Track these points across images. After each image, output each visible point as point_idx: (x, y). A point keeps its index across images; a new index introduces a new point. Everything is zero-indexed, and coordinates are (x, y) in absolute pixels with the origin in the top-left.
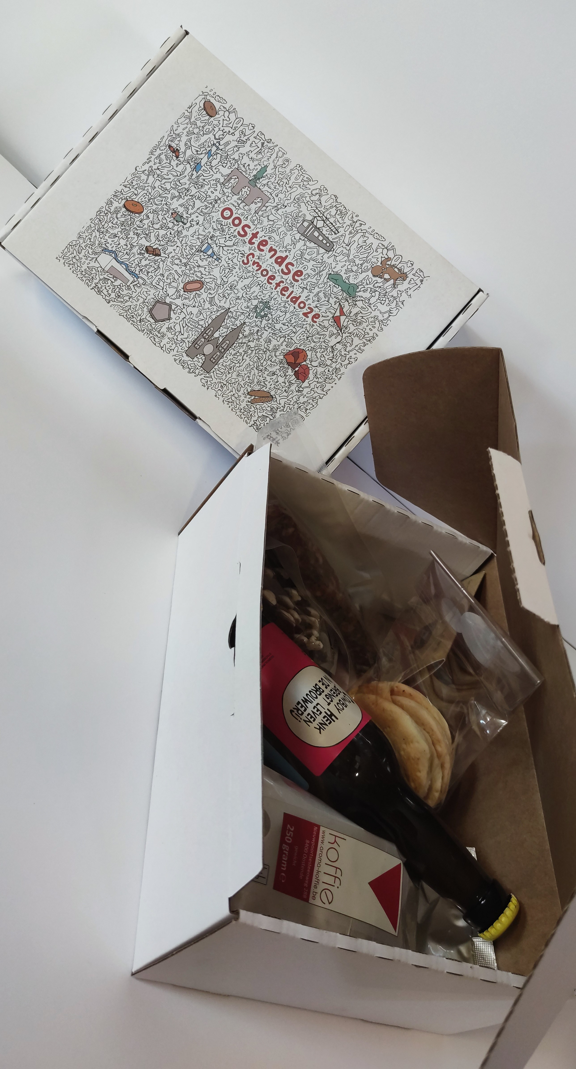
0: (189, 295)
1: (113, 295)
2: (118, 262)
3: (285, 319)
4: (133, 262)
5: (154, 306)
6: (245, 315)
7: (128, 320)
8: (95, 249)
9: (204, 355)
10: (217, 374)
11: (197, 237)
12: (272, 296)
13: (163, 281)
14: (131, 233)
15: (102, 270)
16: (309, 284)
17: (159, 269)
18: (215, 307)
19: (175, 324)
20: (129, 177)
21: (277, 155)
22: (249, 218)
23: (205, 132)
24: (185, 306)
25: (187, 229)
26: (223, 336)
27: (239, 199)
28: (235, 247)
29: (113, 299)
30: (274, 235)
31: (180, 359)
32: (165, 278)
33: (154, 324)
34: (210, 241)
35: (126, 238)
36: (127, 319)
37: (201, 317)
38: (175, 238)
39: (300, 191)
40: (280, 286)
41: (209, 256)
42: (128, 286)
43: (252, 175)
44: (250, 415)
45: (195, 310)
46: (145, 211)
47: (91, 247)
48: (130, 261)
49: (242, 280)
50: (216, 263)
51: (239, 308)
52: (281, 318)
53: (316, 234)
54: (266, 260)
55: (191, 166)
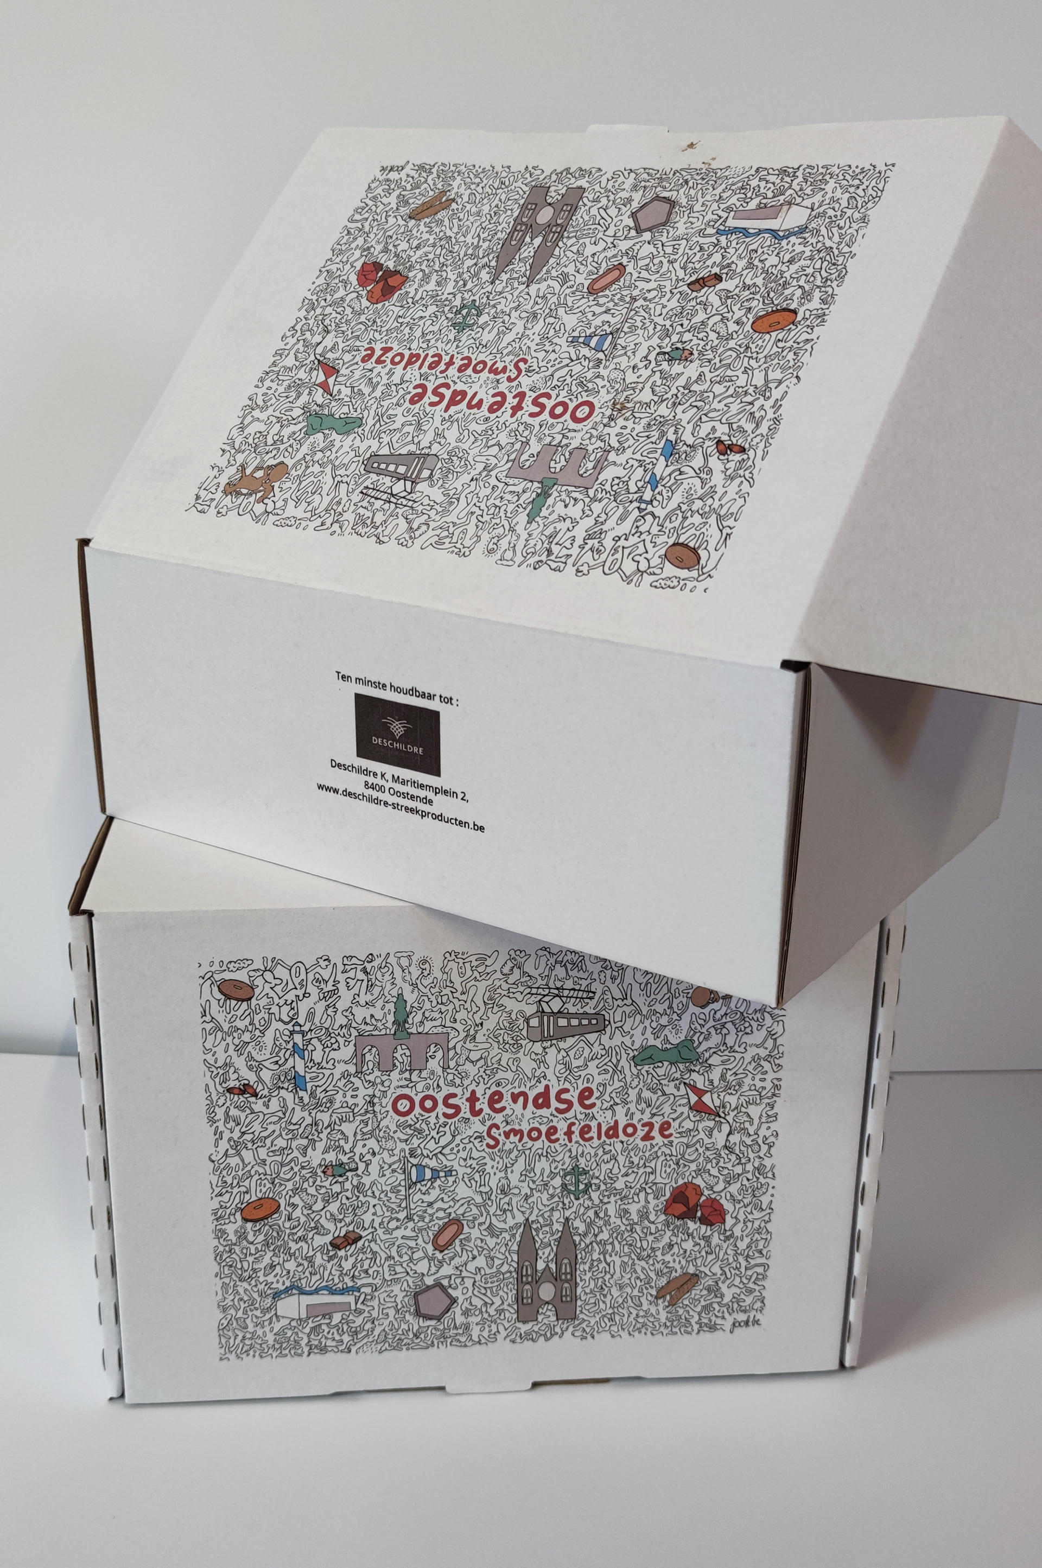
0: (453, 1250)
1: (346, 1338)
2: (311, 1294)
3: (621, 1167)
4: (331, 1277)
5: (416, 1303)
6: (559, 1208)
7: (398, 1349)
8: (261, 1305)
9: (547, 1303)
10: (588, 1310)
11: (390, 1170)
12: (574, 1154)
13: (398, 1263)
14: (291, 1244)
15: (298, 1321)
16: (614, 1095)
17: (377, 1255)
18: (504, 1234)
19: (468, 1300)
20: (214, 1179)
21: (402, 967)
22: (441, 1083)
23: (261, 1028)
26: (552, 1259)
27: (402, 1072)
28: (458, 1139)
29: (351, 1342)
30: (500, 1075)
31: (519, 1334)
32: (397, 1258)
33: (439, 1323)
34: (414, 1161)
35: (290, 1256)
36: (395, 1348)
37: (497, 1262)
38: (359, 1199)
39: (482, 986)
40: (573, 1132)
41: (433, 1180)
42: (355, 1310)
43: (389, 1025)
44: (684, 1321)
45: (481, 1262)
46: (282, 1202)
47: (254, 1308)
48: (325, 1280)
49: (509, 1170)
50: (451, 1179)
51: (543, 1208)
52: (615, 1171)
53: (562, 1022)
54: (520, 1116)
55: (287, 1089)
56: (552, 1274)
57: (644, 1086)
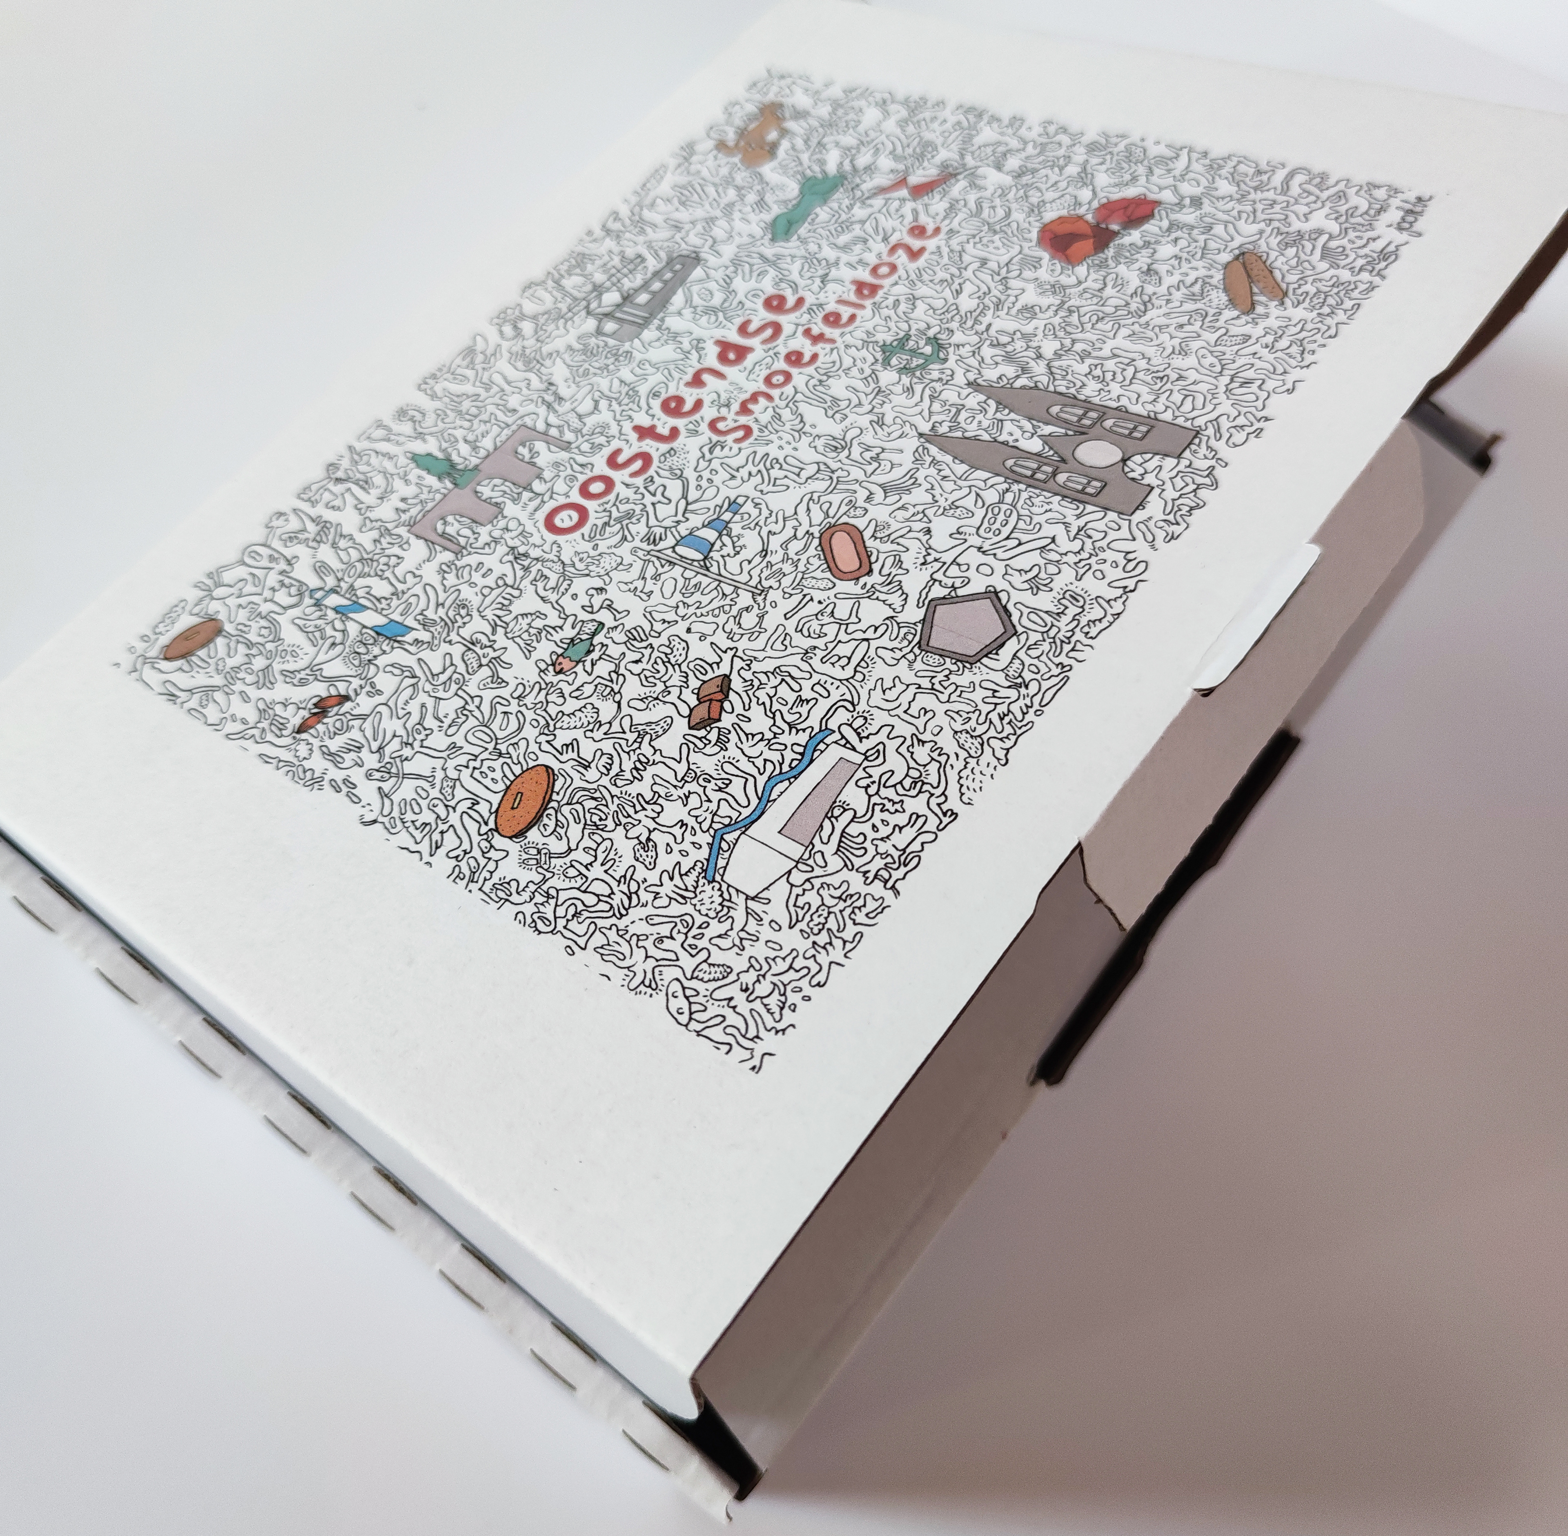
0: (882, 557)
1: (916, 805)
2: (763, 813)
3: (937, 295)
4: (759, 762)
5: (943, 653)
6: (939, 390)
7: (1024, 729)
8: (704, 912)
9: (1124, 461)
10: (1193, 409)
11: (649, 581)
12: (859, 344)
13: (830, 646)
14: (635, 788)
15: (800, 866)
16: (807, 274)
17: (783, 669)
18: (920, 475)
19: (1010, 571)
20: (404, 839)
23: (271, 638)
24: (930, 559)
25: (619, 616)
26: (1033, 426)
27: (515, 500)
28: (690, 474)
29: (934, 801)
30: (643, 389)
31: (1162, 524)
32: (820, 643)
33: (1023, 637)
34: (670, 541)
35: (655, 803)
36: (1019, 732)
37: (969, 502)
38: (655, 646)
40: (822, 334)
41: (725, 532)
42: (866, 758)
43: (437, 485)
45: (943, 527)
46: (546, 759)
47: (700, 927)
48: (755, 772)
49: (807, 428)
50: (749, 507)
51: (918, 409)
52: (938, 304)
53: (642, 299)
54: (731, 388)
55: (384, 652)
56: (1067, 435)
57: (828, 240)
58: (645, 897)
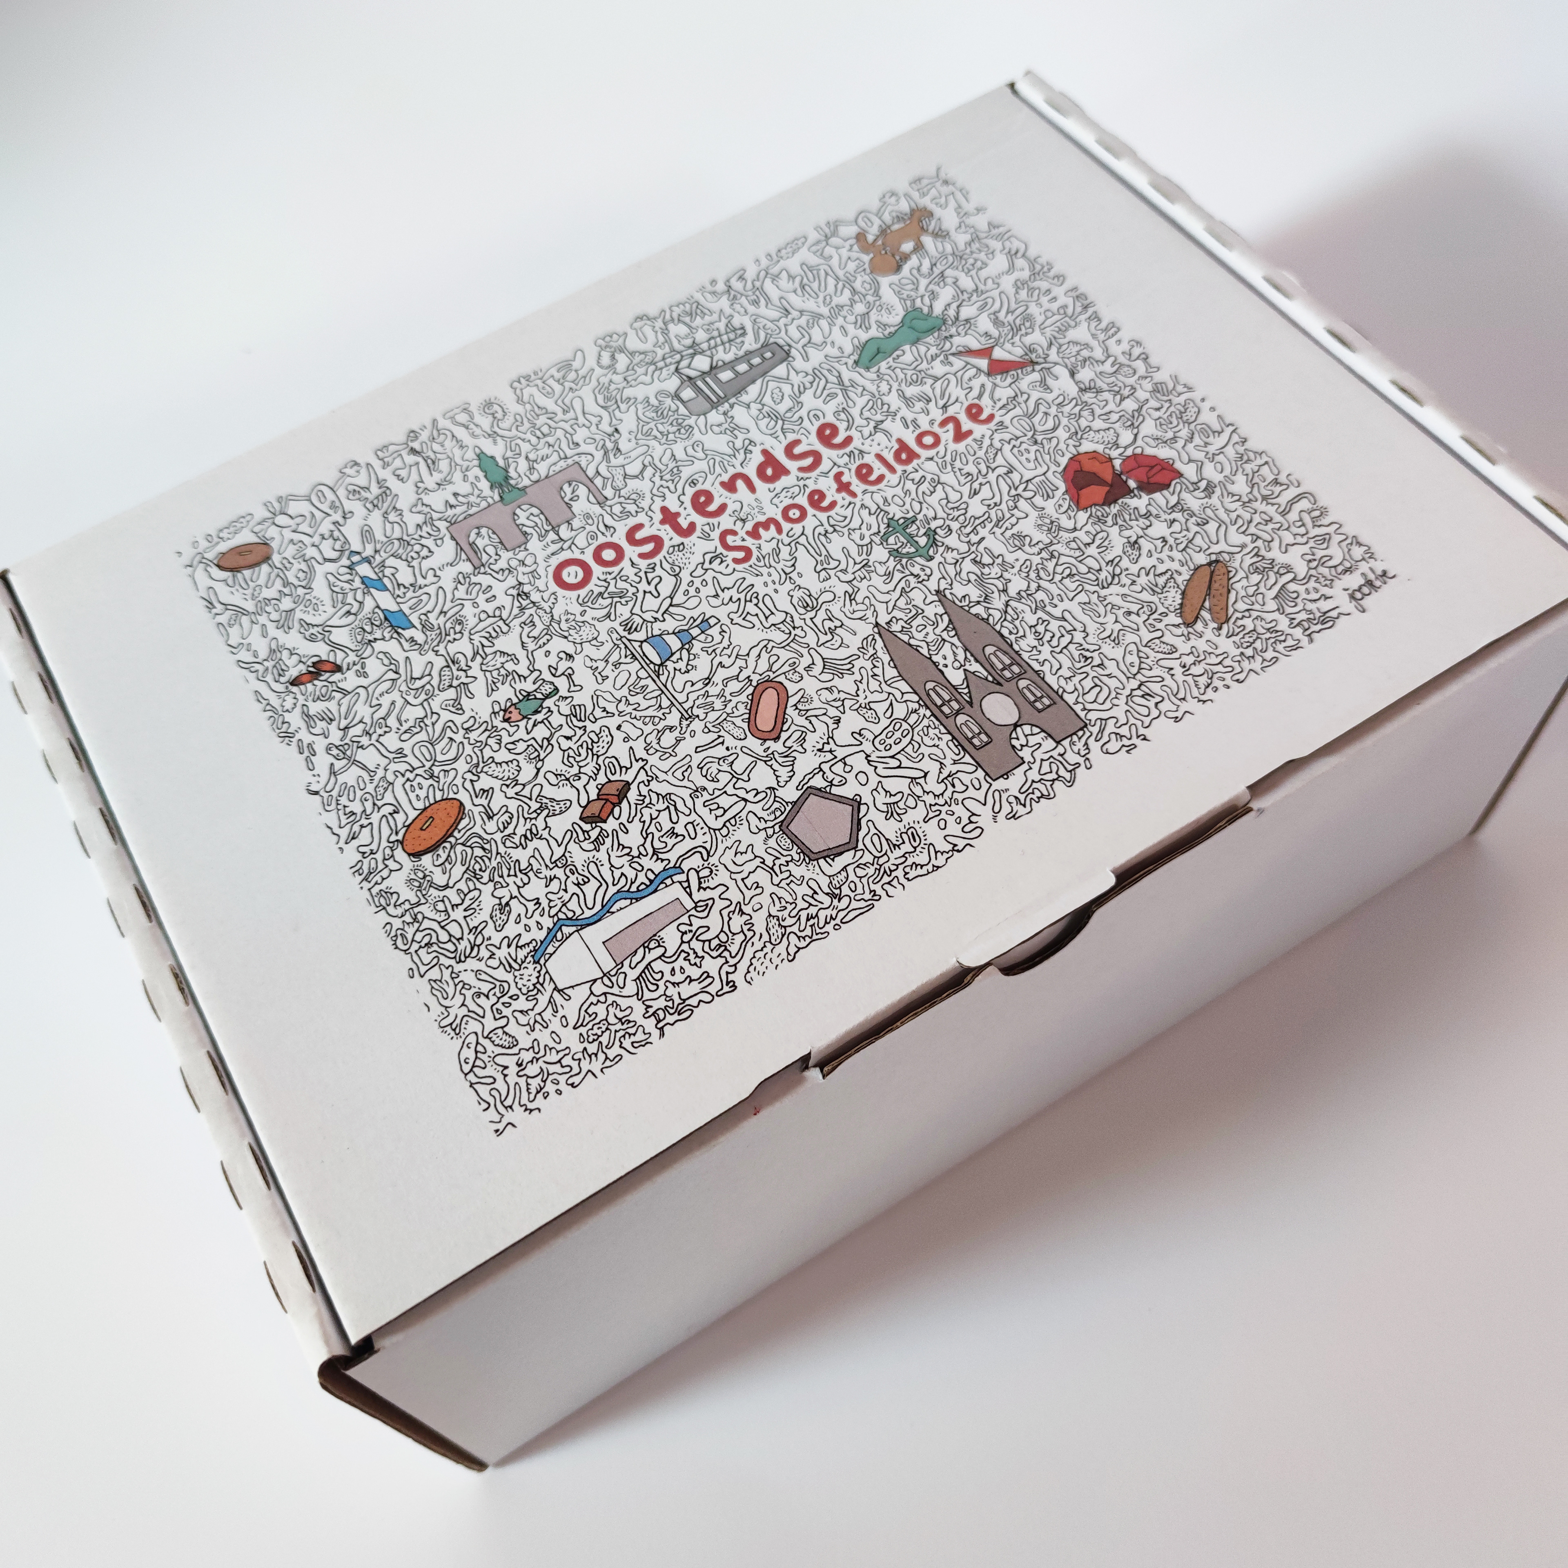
0: (793, 728)
1: (711, 965)
2: (599, 920)
3: (957, 487)
4: (617, 874)
5: (795, 840)
6: (912, 586)
7: (820, 936)
8: (519, 986)
9: (1016, 726)
10: (1095, 701)
11: (610, 666)
12: (873, 508)
13: (717, 793)
14: (517, 854)
15: (606, 980)
16: (867, 414)
17: (673, 797)
18: (858, 664)
19: (880, 789)
21: (463, 425)
22: (609, 521)
23: (303, 584)
24: (827, 748)
25: (573, 688)
26: (966, 658)
27: (541, 537)
28: (685, 576)
29: (726, 968)
30: (686, 472)
31: (1012, 799)
32: (710, 786)
33: (859, 854)
34: (641, 636)
35: (526, 874)
36: (815, 937)
37: (881, 708)
38: (588, 730)
39: (586, 392)
40: (849, 484)
41: (687, 646)
42: (695, 908)
43: (487, 492)
44: (1268, 635)
45: (852, 721)
46: (463, 797)
47: (511, 997)
48: (610, 882)
49: (794, 575)
50: (715, 631)
51: (886, 598)
52: (954, 496)
53: (726, 376)
54: (754, 504)
55: (383, 639)
56: (986, 679)
57: (900, 385)
58: (484, 953)
